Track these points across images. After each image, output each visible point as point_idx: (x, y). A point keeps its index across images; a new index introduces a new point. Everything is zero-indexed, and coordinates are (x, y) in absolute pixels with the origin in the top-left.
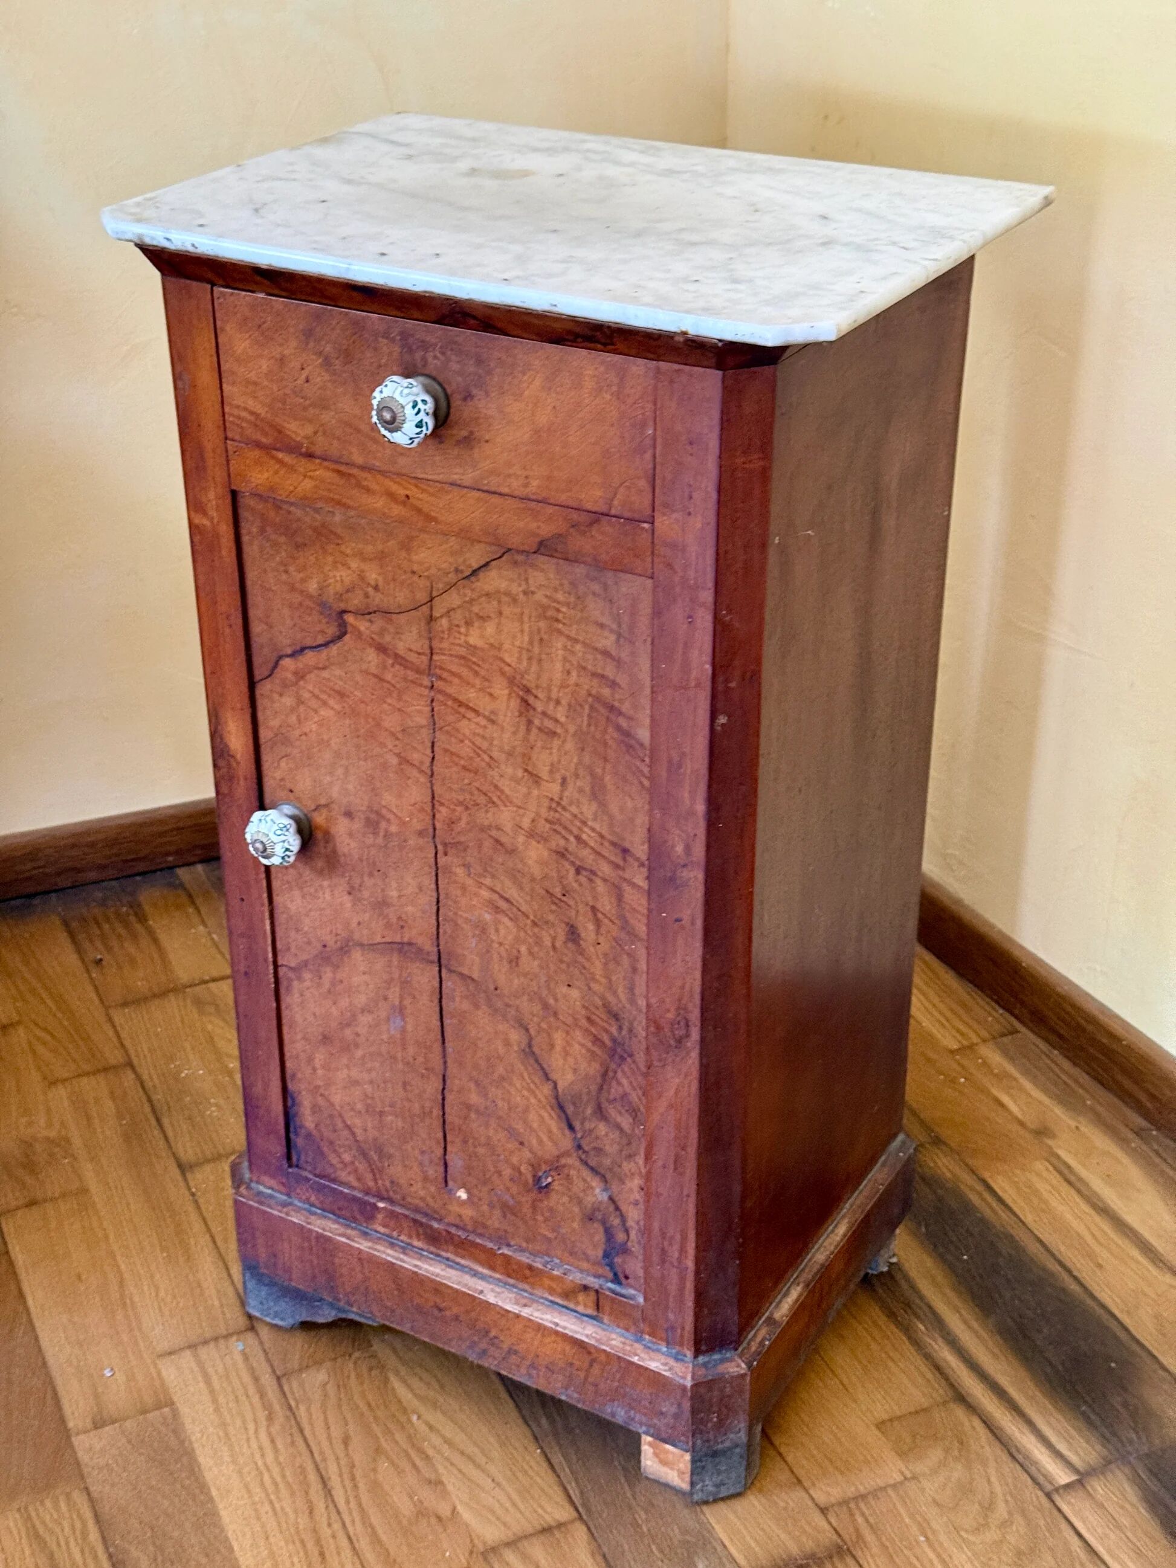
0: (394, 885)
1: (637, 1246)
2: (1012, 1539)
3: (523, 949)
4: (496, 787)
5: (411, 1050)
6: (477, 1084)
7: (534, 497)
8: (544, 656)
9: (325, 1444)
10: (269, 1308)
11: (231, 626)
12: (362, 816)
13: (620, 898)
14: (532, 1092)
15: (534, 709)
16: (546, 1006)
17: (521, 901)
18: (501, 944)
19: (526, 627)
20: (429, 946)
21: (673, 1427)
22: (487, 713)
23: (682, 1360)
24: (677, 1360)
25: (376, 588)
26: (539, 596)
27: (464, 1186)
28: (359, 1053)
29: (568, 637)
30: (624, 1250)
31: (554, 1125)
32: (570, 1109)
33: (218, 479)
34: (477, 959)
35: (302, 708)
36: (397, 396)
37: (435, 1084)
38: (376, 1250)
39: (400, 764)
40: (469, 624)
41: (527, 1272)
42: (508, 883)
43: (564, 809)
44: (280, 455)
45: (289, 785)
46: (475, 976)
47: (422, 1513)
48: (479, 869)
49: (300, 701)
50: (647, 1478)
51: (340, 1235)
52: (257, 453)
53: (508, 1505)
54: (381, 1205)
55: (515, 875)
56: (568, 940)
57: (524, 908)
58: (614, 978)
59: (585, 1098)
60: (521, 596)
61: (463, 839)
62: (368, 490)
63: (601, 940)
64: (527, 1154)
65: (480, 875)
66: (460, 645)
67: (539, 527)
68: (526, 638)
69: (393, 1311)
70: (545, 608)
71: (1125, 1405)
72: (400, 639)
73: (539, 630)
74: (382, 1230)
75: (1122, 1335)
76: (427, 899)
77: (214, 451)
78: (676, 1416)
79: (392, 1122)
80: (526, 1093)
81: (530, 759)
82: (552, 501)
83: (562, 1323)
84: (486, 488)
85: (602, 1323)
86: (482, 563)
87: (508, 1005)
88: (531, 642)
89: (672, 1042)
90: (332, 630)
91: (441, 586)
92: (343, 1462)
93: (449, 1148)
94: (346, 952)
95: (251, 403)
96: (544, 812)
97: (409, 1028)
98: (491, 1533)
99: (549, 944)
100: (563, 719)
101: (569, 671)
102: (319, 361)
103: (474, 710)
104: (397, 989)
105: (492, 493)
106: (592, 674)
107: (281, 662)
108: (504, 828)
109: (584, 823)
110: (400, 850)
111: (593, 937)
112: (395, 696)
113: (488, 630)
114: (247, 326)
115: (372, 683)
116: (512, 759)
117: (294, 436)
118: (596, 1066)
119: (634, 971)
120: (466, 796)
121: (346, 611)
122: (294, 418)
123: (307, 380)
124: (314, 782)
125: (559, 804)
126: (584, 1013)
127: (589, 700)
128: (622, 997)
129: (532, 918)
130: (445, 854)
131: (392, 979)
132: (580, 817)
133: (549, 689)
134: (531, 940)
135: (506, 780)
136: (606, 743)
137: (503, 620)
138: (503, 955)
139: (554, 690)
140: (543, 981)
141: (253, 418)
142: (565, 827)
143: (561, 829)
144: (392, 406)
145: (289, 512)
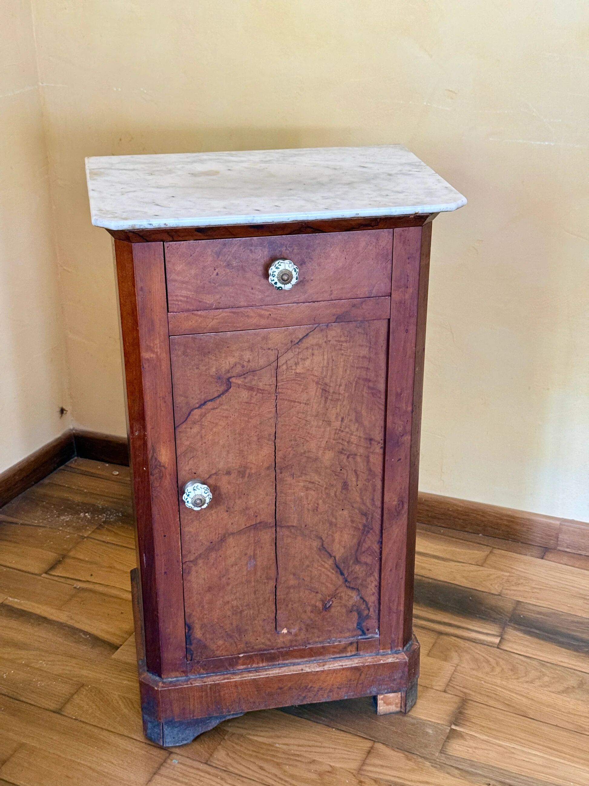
0: (253, 497)
1: (373, 613)
2: (504, 667)
3: (320, 501)
4: (308, 433)
5: (259, 574)
6: (294, 575)
7: (334, 299)
8: (334, 367)
9: (255, 774)
10: (179, 738)
11: (165, 402)
12: (236, 471)
13: (368, 462)
14: (323, 566)
15: (329, 392)
16: (331, 523)
17: (319, 480)
18: (309, 504)
19: (326, 357)
20: (271, 521)
21: (400, 683)
22: (305, 402)
23: (399, 653)
24: (397, 654)
25: (249, 361)
26: (333, 342)
27: (286, 627)
28: (230, 587)
29: (346, 355)
30: (368, 617)
31: (333, 575)
32: (342, 566)
33: (162, 333)
34: (296, 516)
35: (203, 431)
36: (287, 268)
37: (272, 583)
38: (244, 677)
39: (259, 439)
40: (297, 364)
41: (322, 650)
42: (313, 474)
43: (342, 431)
44: (199, 313)
45: (194, 471)
46: (294, 525)
47: (321, 774)
48: (299, 474)
49: (202, 427)
50: (381, 715)
51: (222, 680)
52: (186, 314)
53: (346, 753)
54: (241, 655)
55: (317, 471)
56: (343, 489)
57: (321, 482)
58: (365, 498)
59: (349, 558)
60: (324, 344)
61: (290, 463)
62: (248, 316)
63: (359, 483)
64: (320, 596)
65: (299, 476)
66: (292, 375)
67: (337, 311)
68: (326, 362)
69: (254, 703)
70: (335, 346)
71: (487, 608)
72: (260, 382)
73: (332, 357)
74: (242, 667)
75: (460, 588)
76: (270, 499)
77: (160, 321)
78: (401, 678)
79: (247, 613)
80: (319, 568)
81: (326, 415)
82: (344, 298)
83: (344, 664)
84: (310, 301)
85: (360, 655)
86: (305, 335)
87: (313, 531)
88: (328, 363)
89: (396, 514)
90: (224, 387)
91: (283, 351)
92: (270, 776)
93: (278, 612)
94: (224, 541)
95: (184, 293)
96: (332, 436)
97: (259, 564)
98: (353, 765)
99: (333, 495)
100: (342, 392)
101: (346, 370)
102: (224, 264)
103: (298, 402)
104: (253, 547)
105: (314, 302)
106: (357, 368)
107: (192, 413)
108: (312, 450)
109: (352, 434)
110: (257, 480)
111: (355, 483)
112: (257, 408)
113: (307, 363)
114: (184, 257)
115: (244, 407)
116: (317, 418)
117: (208, 302)
118: (355, 541)
119: (374, 491)
120: (293, 443)
121: (231, 377)
122: (209, 293)
123: (217, 274)
124: (209, 464)
125: (340, 430)
126: (350, 519)
127: (355, 380)
128: (368, 505)
129: (325, 486)
130: (281, 473)
131: (250, 544)
132: (350, 432)
133: (336, 381)
134: (324, 496)
135: (314, 429)
136: (363, 396)
137: (314, 357)
138: (310, 508)
139: (339, 380)
140: (330, 513)
141: (185, 299)
142: (343, 440)
143: (340, 441)
144: (287, 272)
145: (201, 339)
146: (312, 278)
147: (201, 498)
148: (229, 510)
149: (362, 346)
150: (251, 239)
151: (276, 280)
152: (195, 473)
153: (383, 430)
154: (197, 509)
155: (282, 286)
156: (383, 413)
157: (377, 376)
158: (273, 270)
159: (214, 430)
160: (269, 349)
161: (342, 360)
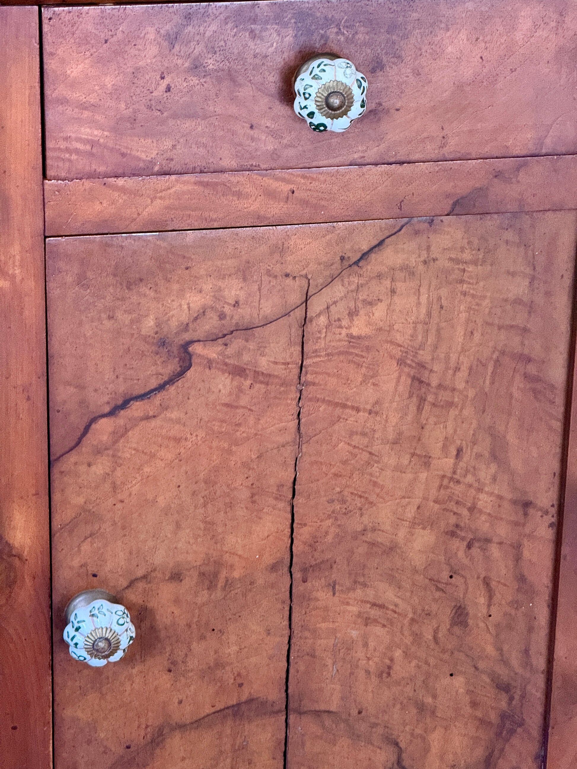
3: (398, 654)
4: (375, 484)
7: (451, 157)
8: (443, 325)
11: (28, 398)
12: (195, 574)
13: (518, 558)
15: (429, 385)
16: (421, 708)
17: (397, 600)
18: (369, 659)
19: (424, 299)
20: (276, 695)
22: (368, 407)
25: (236, 304)
26: (443, 262)
29: (473, 296)
33: (28, 230)
34: (338, 687)
35: (119, 472)
36: (341, 78)
39: (253, 495)
40: (352, 314)
42: (382, 586)
43: (458, 482)
44: (120, 182)
45: (92, 569)
46: (333, 708)
48: (348, 583)
52: (88, 184)
55: (392, 578)
56: (454, 623)
57: (403, 606)
58: (506, 647)
60: (421, 267)
61: (328, 556)
62: (239, 195)
63: (494, 610)
65: (349, 590)
66: (340, 340)
67: (455, 187)
68: (423, 310)
70: (447, 272)
72: (263, 355)
73: (440, 298)
76: (276, 642)
77: (25, 199)
81: (419, 440)
82: (473, 155)
84: (392, 160)
86: (376, 242)
87: (374, 725)
88: (429, 314)
90: (173, 366)
91: (320, 281)
94: (158, 744)
95: (86, 132)
96: (433, 493)
99: (430, 637)
100: (460, 385)
101: (472, 333)
102: (187, 65)
103: (353, 408)
104: (229, 760)
105: (401, 163)
106: (500, 328)
107: (93, 426)
108: (382, 527)
109: (480, 490)
110: (244, 595)
111: (485, 611)
112: (251, 421)
113: (377, 314)
114: (88, 43)
115: (220, 416)
116: (397, 447)
117: (143, 156)
118: (480, 752)
119: (530, 630)
120: (337, 506)
121: (191, 342)
122: (146, 135)
123: (168, 89)
124: (131, 553)
125: (451, 479)
126: (467, 698)
127: (495, 356)
128: (515, 662)
129: (410, 615)
130: (305, 581)
131: (221, 752)
132: (476, 485)
133: (447, 358)
134: (408, 640)
135: (388, 473)
136: (511, 396)
137: (396, 298)
138: (371, 670)
139: (453, 357)
140: (419, 683)
141: (88, 147)
142: (457, 503)
143: (452, 506)
144: (340, 89)
145: (122, 247)
146: (398, 106)
147: (108, 635)
148: (173, 668)
149: (513, 274)
150: (253, 6)
151: (312, 107)
152: (95, 576)
153: (557, 480)
154: (97, 663)
155: (327, 121)
156: (558, 440)
157: (547, 349)
158: (304, 83)
159: (147, 469)
160: (287, 275)
161: (462, 308)
